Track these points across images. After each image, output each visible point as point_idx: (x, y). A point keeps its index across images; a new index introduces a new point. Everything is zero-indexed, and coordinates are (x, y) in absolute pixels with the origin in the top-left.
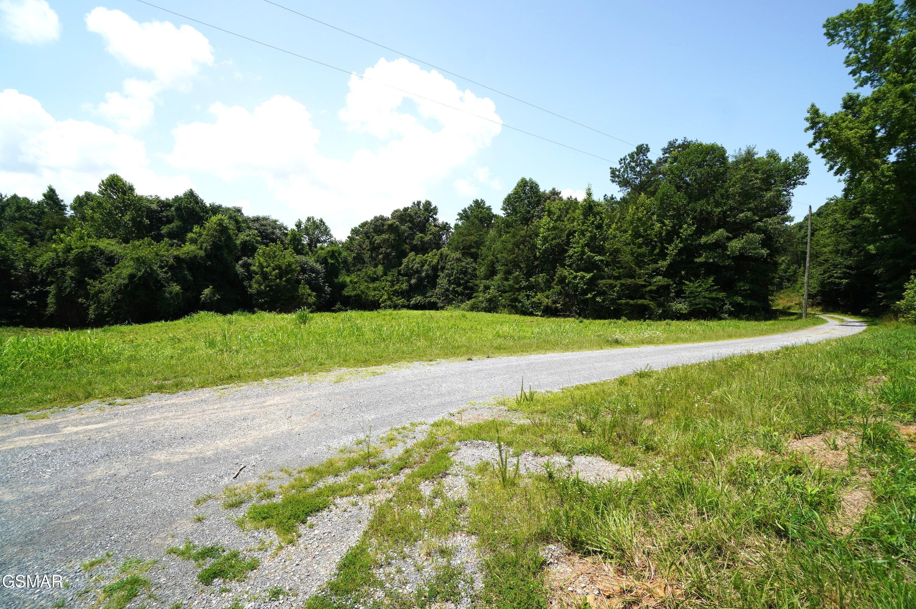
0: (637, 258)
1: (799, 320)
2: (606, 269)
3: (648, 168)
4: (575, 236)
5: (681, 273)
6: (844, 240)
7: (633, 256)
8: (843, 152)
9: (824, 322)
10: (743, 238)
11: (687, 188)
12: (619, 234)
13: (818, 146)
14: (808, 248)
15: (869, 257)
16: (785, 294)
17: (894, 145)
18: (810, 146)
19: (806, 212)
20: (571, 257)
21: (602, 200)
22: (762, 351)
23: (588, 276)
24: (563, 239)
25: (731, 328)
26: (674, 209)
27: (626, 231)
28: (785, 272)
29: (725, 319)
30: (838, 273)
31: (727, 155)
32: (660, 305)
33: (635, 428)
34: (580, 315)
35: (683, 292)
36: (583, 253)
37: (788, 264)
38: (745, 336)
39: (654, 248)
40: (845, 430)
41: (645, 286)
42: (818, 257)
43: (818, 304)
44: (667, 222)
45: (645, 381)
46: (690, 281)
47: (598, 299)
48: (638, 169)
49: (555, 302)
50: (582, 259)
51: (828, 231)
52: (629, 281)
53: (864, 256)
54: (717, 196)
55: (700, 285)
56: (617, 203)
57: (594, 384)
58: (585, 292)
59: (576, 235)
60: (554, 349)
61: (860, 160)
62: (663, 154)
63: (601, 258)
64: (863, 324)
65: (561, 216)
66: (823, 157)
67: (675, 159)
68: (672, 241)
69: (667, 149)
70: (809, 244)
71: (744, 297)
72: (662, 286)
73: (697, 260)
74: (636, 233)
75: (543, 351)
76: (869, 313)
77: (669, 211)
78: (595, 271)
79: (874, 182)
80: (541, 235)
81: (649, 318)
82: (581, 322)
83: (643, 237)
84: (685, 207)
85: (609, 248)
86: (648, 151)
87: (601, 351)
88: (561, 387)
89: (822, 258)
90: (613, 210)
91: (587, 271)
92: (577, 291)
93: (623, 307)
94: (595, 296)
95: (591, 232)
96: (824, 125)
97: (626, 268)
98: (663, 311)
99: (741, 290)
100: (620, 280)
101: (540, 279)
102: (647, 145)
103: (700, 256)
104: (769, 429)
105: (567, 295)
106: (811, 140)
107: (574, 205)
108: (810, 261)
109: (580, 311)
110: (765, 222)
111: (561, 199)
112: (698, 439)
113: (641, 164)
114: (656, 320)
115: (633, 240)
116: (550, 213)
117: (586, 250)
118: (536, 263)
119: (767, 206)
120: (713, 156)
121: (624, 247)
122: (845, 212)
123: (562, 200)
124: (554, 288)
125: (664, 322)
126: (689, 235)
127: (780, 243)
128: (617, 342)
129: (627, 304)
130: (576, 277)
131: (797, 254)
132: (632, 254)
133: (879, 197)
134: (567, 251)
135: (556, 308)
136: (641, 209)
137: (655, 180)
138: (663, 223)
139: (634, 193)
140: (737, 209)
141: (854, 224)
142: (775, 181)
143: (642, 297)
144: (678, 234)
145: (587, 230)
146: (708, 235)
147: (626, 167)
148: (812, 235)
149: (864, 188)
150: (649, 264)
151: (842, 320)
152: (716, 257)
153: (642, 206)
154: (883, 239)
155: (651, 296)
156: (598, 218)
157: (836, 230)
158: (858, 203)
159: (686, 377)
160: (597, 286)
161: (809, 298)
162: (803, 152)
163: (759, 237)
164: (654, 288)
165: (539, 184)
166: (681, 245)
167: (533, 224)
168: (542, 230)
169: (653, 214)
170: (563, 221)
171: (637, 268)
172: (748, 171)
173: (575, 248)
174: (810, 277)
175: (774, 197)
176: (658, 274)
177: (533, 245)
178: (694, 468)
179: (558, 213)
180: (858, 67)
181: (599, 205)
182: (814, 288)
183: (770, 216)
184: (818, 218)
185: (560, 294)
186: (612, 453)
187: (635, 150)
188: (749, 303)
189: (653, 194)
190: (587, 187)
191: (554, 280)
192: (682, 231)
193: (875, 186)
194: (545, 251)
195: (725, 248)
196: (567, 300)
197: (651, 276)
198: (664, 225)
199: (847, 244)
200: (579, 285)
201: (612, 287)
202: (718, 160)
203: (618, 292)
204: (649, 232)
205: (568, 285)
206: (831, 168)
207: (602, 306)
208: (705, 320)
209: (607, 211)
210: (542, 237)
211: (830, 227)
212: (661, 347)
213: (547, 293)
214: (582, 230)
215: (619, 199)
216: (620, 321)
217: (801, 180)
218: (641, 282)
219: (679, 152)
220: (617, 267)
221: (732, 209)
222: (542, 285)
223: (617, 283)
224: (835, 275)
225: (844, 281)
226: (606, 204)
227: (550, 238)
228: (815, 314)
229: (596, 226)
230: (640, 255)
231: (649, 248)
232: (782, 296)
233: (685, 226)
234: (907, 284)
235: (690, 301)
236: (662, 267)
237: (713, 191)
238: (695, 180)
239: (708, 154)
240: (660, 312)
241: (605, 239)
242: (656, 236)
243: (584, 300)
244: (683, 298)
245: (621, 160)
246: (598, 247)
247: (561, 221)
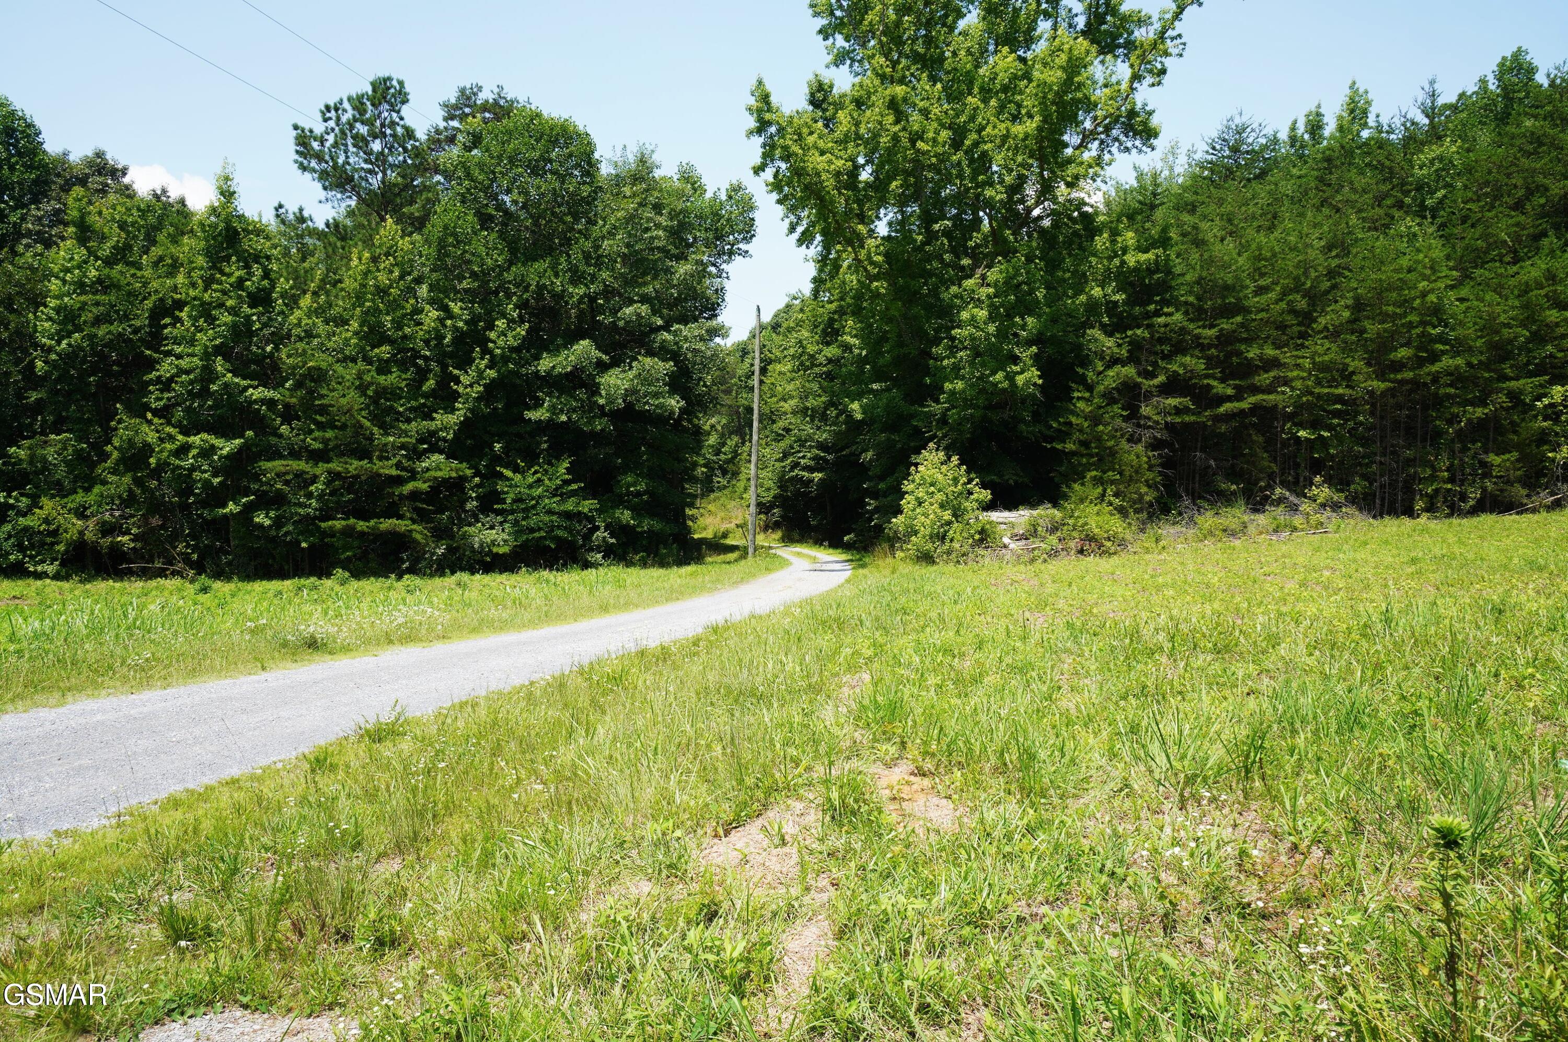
0: (375, 400)
1: (743, 562)
2: (284, 429)
3: (405, 150)
4: (180, 320)
5: (491, 448)
6: (815, 386)
7: (364, 394)
8: (809, 198)
9: (785, 563)
10: (631, 368)
11: (505, 224)
12: (321, 328)
13: (768, 175)
14: (756, 400)
15: (855, 427)
16: (718, 503)
17: (883, 202)
18: (758, 170)
19: (752, 323)
20: (166, 384)
21: (269, 218)
22: (666, 640)
23: (227, 447)
24: (138, 323)
25: (608, 588)
26: (474, 275)
27: (342, 322)
28: (718, 453)
29: (595, 565)
30: (806, 457)
31: (596, 155)
32: (440, 533)
33: (347, 894)
34: (200, 568)
35: (497, 497)
36: (208, 375)
37: (722, 435)
38: (637, 606)
39: (422, 375)
40: (800, 798)
41: (398, 481)
42: (774, 422)
43: (776, 526)
44: (455, 308)
45: (386, 750)
46: (516, 470)
47: (261, 518)
48: (376, 146)
49: (107, 529)
50: (205, 393)
51: (789, 367)
52: (355, 466)
53: (846, 423)
54: (576, 255)
55: (539, 480)
56: (314, 233)
57: (233, 782)
58: (217, 497)
59: (183, 315)
60: (96, 686)
61: (837, 222)
62: (446, 119)
63: (270, 394)
64: (848, 566)
65: (128, 247)
66: (779, 202)
67: (476, 140)
68: (471, 361)
69: (456, 107)
70: (756, 391)
71: (637, 511)
72: (445, 481)
73: (532, 415)
74: (372, 329)
75: (57, 695)
76: (855, 542)
77: (461, 278)
78: (250, 433)
79: (857, 271)
80: (53, 303)
81: (412, 571)
82: (205, 590)
83: (391, 341)
84: (501, 274)
85: (294, 368)
86: (405, 101)
87: (264, 675)
88: (114, 809)
89: (781, 424)
90: (305, 254)
91: (224, 430)
92: (189, 491)
93: (337, 542)
94: (249, 509)
95: (233, 311)
96: (779, 131)
97: (344, 427)
98: (450, 549)
99: (629, 493)
100: (328, 461)
101: (50, 454)
102: (401, 83)
103: (538, 404)
104: (665, 825)
105: (155, 506)
106: (758, 161)
107: (175, 218)
108: (759, 430)
109: (202, 557)
110: (675, 333)
111: (127, 192)
112: (510, 887)
113: (384, 135)
114: (431, 576)
115: (363, 349)
116: (85, 233)
117: (220, 365)
118: (34, 396)
119: (680, 294)
120: (566, 151)
121: (339, 368)
122: (816, 327)
123: (131, 197)
124: (104, 483)
125: (450, 581)
126: (512, 349)
127: (705, 385)
128: (313, 645)
129: (349, 532)
130: (183, 450)
131: (738, 412)
132: (362, 388)
133: (865, 304)
134: (151, 365)
135: (115, 549)
136: (386, 263)
137: (425, 188)
138: (445, 309)
139: (367, 215)
140: (620, 295)
141: (829, 355)
142: (695, 238)
143: (392, 512)
144: (483, 342)
145: (222, 305)
146: (555, 352)
147: (343, 132)
148: (763, 371)
149: (844, 282)
150: (408, 421)
151: (814, 560)
152: (574, 410)
153: (387, 254)
154: (872, 391)
155: (416, 509)
156: (257, 270)
157: (802, 364)
158: (835, 312)
159: (495, 723)
160: (256, 477)
161: (760, 513)
162: (745, 183)
163: (663, 367)
164: (425, 487)
165: (38, 123)
166: (492, 373)
167: (21, 261)
168: (54, 285)
169: (419, 281)
170: (138, 266)
171: (375, 430)
172: (640, 205)
173: (179, 357)
174: (762, 464)
175: (692, 276)
176: (434, 449)
177: (18, 333)
178: (499, 969)
179: (115, 237)
180: (830, 24)
181: (259, 231)
182: (769, 489)
183: (685, 321)
184: (774, 335)
185: (129, 501)
186: (273, 984)
187: (369, 89)
188: (646, 525)
189: (419, 224)
190: (219, 171)
191: (105, 456)
192: (493, 335)
193: (859, 281)
194: (70, 357)
195: (594, 389)
196: (156, 521)
197: (416, 454)
198: (451, 316)
199: (820, 396)
200: (197, 475)
201: (303, 481)
202: (578, 166)
203: (320, 497)
204: (407, 330)
205: (157, 473)
206: (792, 229)
207: (273, 540)
208: (551, 570)
209: (286, 253)
210: (58, 310)
211: (793, 357)
212: (440, 649)
213: (79, 497)
214: (203, 304)
215: (321, 226)
216: (328, 583)
217: (741, 246)
218: (388, 469)
219: (485, 121)
220: (318, 424)
221: (608, 292)
222: (61, 472)
223: (318, 471)
224: (802, 461)
225: (817, 476)
226: (280, 233)
227: (87, 316)
228: (770, 548)
229: (249, 295)
230: (384, 392)
231: (408, 375)
232: (711, 507)
233: (501, 324)
234: (906, 482)
235: (516, 523)
236: (445, 428)
237: (567, 242)
238: (525, 206)
239: (554, 142)
240: (440, 551)
241: (280, 339)
242: (427, 342)
243: (214, 521)
244: (498, 513)
245: (328, 108)
246: (259, 360)
247: (128, 264)
